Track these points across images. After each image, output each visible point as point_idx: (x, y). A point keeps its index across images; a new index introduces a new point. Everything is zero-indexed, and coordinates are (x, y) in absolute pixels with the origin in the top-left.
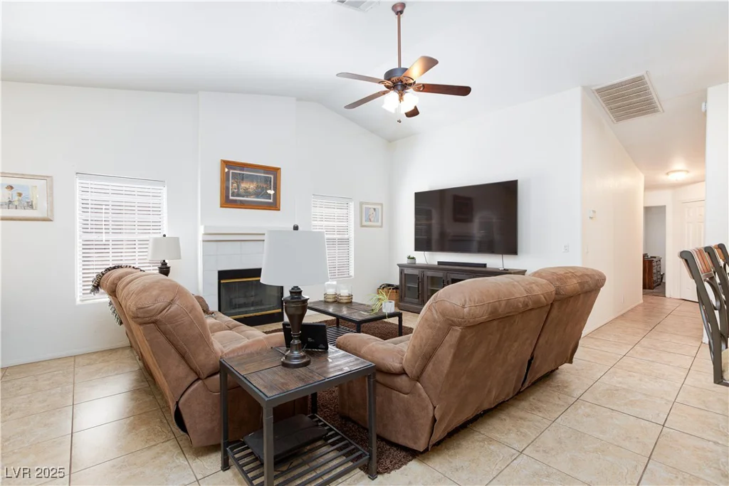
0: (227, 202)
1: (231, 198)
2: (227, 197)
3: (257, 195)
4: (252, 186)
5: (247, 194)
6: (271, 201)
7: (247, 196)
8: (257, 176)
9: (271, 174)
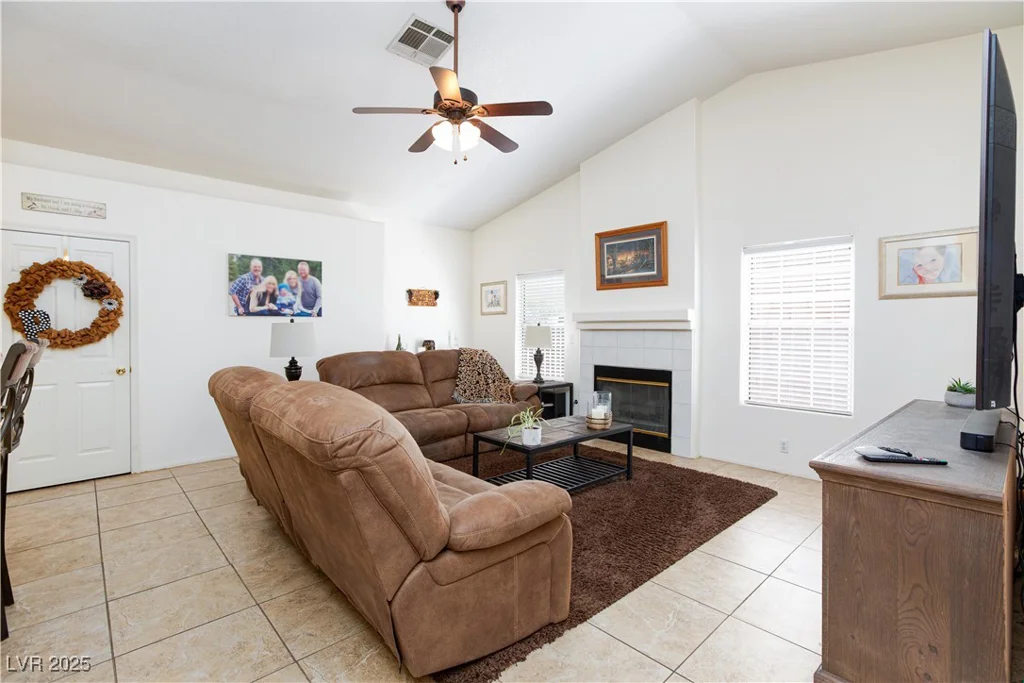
0: (604, 284)
1: (607, 277)
2: (603, 276)
3: (636, 268)
4: (630, 258)
5: (625, 268)
6: (655, 273)
7: (624, 272)
8: (635, 242)
9: (653, 234)
